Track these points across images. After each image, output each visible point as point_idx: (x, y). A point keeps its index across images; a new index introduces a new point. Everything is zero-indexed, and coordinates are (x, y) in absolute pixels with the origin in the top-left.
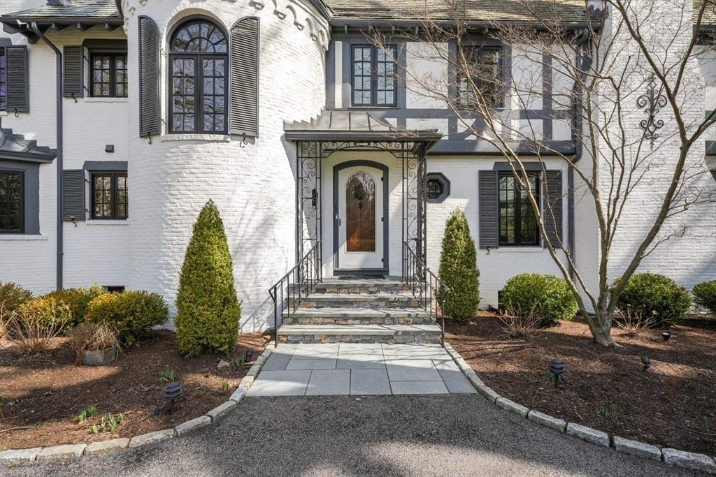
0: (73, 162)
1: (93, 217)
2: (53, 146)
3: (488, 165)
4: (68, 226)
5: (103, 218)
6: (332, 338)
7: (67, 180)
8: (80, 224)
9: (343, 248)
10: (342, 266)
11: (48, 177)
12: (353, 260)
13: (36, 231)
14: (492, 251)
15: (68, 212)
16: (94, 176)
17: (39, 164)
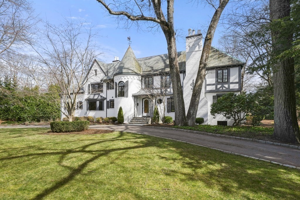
0: (108, 100)
1: (110, 108)
2: (106, 97)
3: (169, 97)
4: (107, 109)
5: (112, 108)
6: (135, 123)
7: (107, 102)
8: (109, 109)
9: (144, 112)
10: (143, 115)
11: (105, 102)
12: (145, 114)
13: (104, 110)
14: (169, 113)
15: (108, 107)
16: (111, 101)
17: (104, 100)
